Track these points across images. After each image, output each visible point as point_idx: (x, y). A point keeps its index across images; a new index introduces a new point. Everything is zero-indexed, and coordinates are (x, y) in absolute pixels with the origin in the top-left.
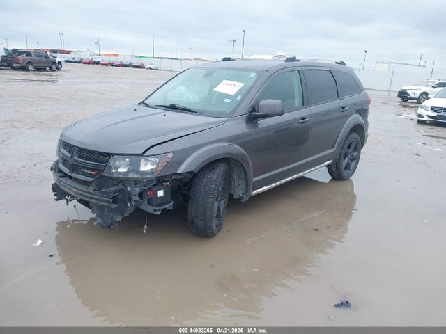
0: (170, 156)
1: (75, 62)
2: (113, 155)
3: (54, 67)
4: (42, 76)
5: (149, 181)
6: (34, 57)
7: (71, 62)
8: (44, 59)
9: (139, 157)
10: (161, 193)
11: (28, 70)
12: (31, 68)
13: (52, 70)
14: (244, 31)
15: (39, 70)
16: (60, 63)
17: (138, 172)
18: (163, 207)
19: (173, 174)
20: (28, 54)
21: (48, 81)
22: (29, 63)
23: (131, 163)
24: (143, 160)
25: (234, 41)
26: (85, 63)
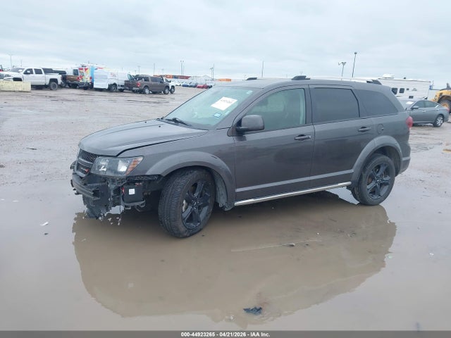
0: (141, 159)
1: (191, 86)
2: (99, 156)
3: (167, 91)
4: (155, 98)
5: (121, 180)
6: (150, 82)
7: (188, 86)
8: (159, 83)
9: (114, 159)
10: (132, 192)
11: (145, 93)
12: (147, 91)
13: (165, 93)
14: (356, 53)
15: (154, 93)
16: (173, 87)
17: (116, 172)
18: (132, 204)
19: (143, 176)
20: (146, 79)
21: (155, 103)
22: (146, 87)
23: (110, 163)
24: (120, 161)
25: (344, 64)
26: (199, 87)
